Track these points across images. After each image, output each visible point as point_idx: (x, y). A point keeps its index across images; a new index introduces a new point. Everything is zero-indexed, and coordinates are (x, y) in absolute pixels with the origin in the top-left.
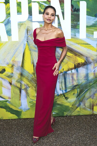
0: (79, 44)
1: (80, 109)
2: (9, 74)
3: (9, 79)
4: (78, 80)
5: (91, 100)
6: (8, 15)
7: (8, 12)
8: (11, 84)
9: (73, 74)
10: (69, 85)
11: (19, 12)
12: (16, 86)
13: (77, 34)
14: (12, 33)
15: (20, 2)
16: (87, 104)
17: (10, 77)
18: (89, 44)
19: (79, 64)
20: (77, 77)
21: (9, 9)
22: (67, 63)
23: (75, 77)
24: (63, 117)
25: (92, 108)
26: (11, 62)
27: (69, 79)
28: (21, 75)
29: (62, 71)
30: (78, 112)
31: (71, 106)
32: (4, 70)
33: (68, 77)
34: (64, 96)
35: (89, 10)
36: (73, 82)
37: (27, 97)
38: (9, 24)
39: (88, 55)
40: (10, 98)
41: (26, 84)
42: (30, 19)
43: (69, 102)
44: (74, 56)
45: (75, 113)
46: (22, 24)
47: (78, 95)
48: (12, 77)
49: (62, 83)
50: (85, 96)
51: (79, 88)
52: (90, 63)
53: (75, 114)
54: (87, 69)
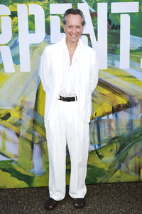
0: (118, 76)
1: (121, 172)
2: (16, 121)
3: (15, 129)
4: (117, 129)
5: (136, 159)
6: (16, 33)
7: (15, 29)
8: (18, 135)
9: (110, 121)
10: (104, 137)
11: (31, 29)
12: (26, 139)
13: (116, 62)
14: (21, 60)
15: (33, 16)
16: (131, 166)
17: (18, 124)
18: (134, 77)
19: (119, 106)
20: (116, 125)
21: (17, 25)
22: (101, 104)
23: (113, 125)
24: (96, 184)
25: (138, 171)
26: (19, 103)
27: (104, 128)
28: (34, 122)
29: (94, 116)
30: (118, 177)
31: (107, 169)
32: (8, 115)
33: (103, 126)
34: (97, 153)
35: (133, 28)
36: (110, 133)
37: (42, 155)
38: (17, 47)
39: (133, 93)
40: (16, 157)
41: (40, 136)
42: (47, 40)
43: (105, 163)
44: (112, 95)
45: (113, 179)
46: (36, 48)
47: (118, 153)
48: (20, 125)
49: (93, 134)
50: (127, 154)
51: (120, 141)
52: (135, 105)
53: (113, 181)
54: (131, 113)
